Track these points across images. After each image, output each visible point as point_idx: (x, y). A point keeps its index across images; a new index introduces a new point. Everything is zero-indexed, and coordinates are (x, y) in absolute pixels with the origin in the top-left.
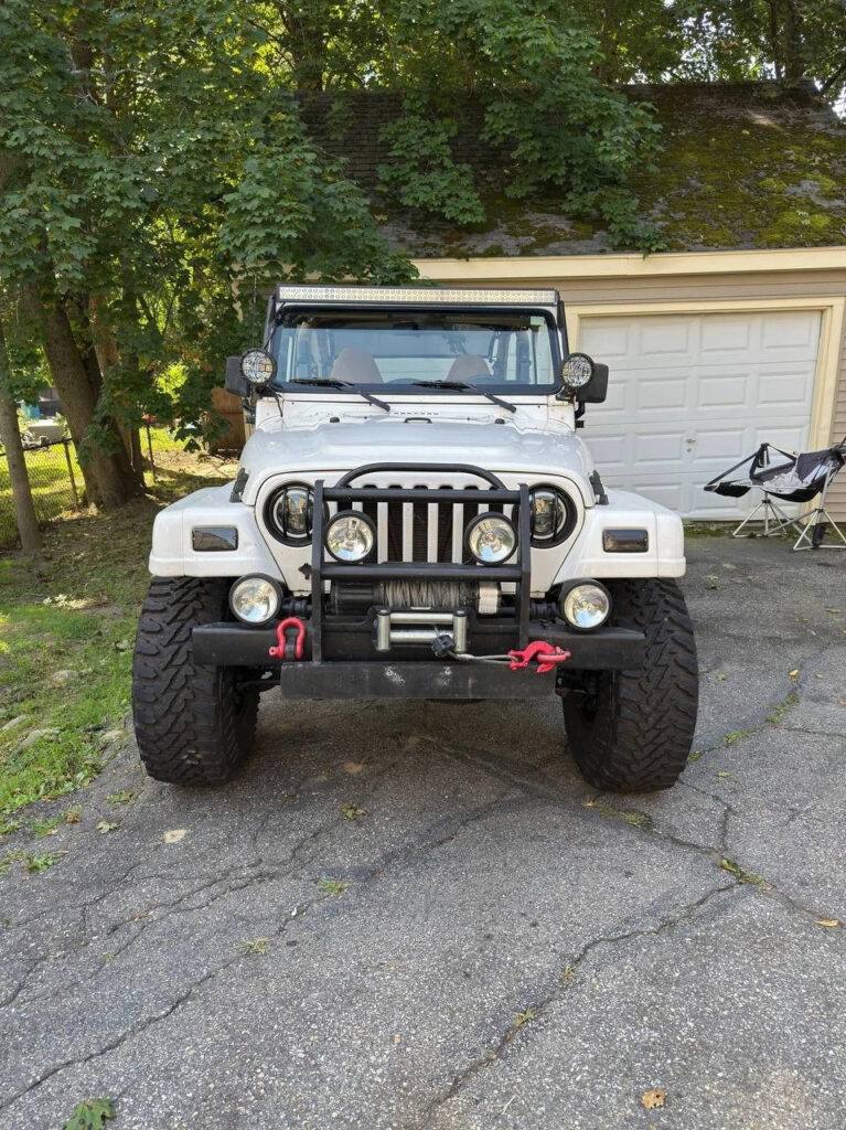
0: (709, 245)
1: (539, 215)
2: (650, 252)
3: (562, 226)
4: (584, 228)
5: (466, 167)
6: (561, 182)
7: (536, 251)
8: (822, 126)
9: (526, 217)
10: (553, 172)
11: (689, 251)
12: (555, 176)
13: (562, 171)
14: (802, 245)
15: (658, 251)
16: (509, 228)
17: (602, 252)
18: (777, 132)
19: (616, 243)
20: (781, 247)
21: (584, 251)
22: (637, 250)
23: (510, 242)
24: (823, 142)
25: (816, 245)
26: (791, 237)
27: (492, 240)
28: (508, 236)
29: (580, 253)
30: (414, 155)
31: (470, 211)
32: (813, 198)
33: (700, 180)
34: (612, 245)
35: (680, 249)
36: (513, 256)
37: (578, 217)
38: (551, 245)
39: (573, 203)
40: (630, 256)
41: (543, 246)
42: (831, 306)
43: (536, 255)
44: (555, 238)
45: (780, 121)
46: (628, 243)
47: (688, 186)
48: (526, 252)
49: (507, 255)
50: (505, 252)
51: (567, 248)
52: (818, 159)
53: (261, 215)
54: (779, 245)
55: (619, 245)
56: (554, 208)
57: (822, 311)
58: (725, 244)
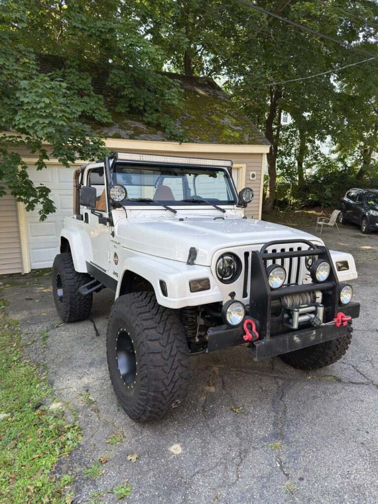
0: (202, 141)
1: (131, 121)
2: (182, 142)
3: (143, 127)
4: (153, 129)
5: (101, 96)
6: (141, 108)
7: (136, 137)
8: (223, 98)
9: (125, 122)
10: (139, 103)
11: (196, 143)
12: (139, 105)
13: (142, 104)
14: (234, 143)
15: (186, 142)
16: (119, 125)
17: (163, 140)
18: (208, 98)
19: (168, 137)
20: (227, 144)
21: (156, 139)
22: (177, 141)
23: (123, 133)
24: (226, 104)
25: (238, 144)
26: (229, 140)
27: (115, 130)
28: (121, 130)
29: (154, 140)
30: (76, 87)
31: (106, 117)
32: (230, 125)
33: (189, 113)
34: (166, 138)
35: (193, 142)
36: (126, 139)
37: (148, 124)
38: (141, 135)
39: (148, 118)
40: (175, 143)
41: (138, 136)
42: (242, 167)
43: (137, 139)
44: (142, 132)
45: (208, 93)
46: (173, 138)
47: (185, 115)
48: (132, 138)
49: (123, 138)
50: (122, 136)
51: (149, 137)
52: (226, 110)
53: (45, 111)
54: (226, 143)
55: (170, 138)
56: (135, 119)
57: (238, 169)
58: (208, 141)
